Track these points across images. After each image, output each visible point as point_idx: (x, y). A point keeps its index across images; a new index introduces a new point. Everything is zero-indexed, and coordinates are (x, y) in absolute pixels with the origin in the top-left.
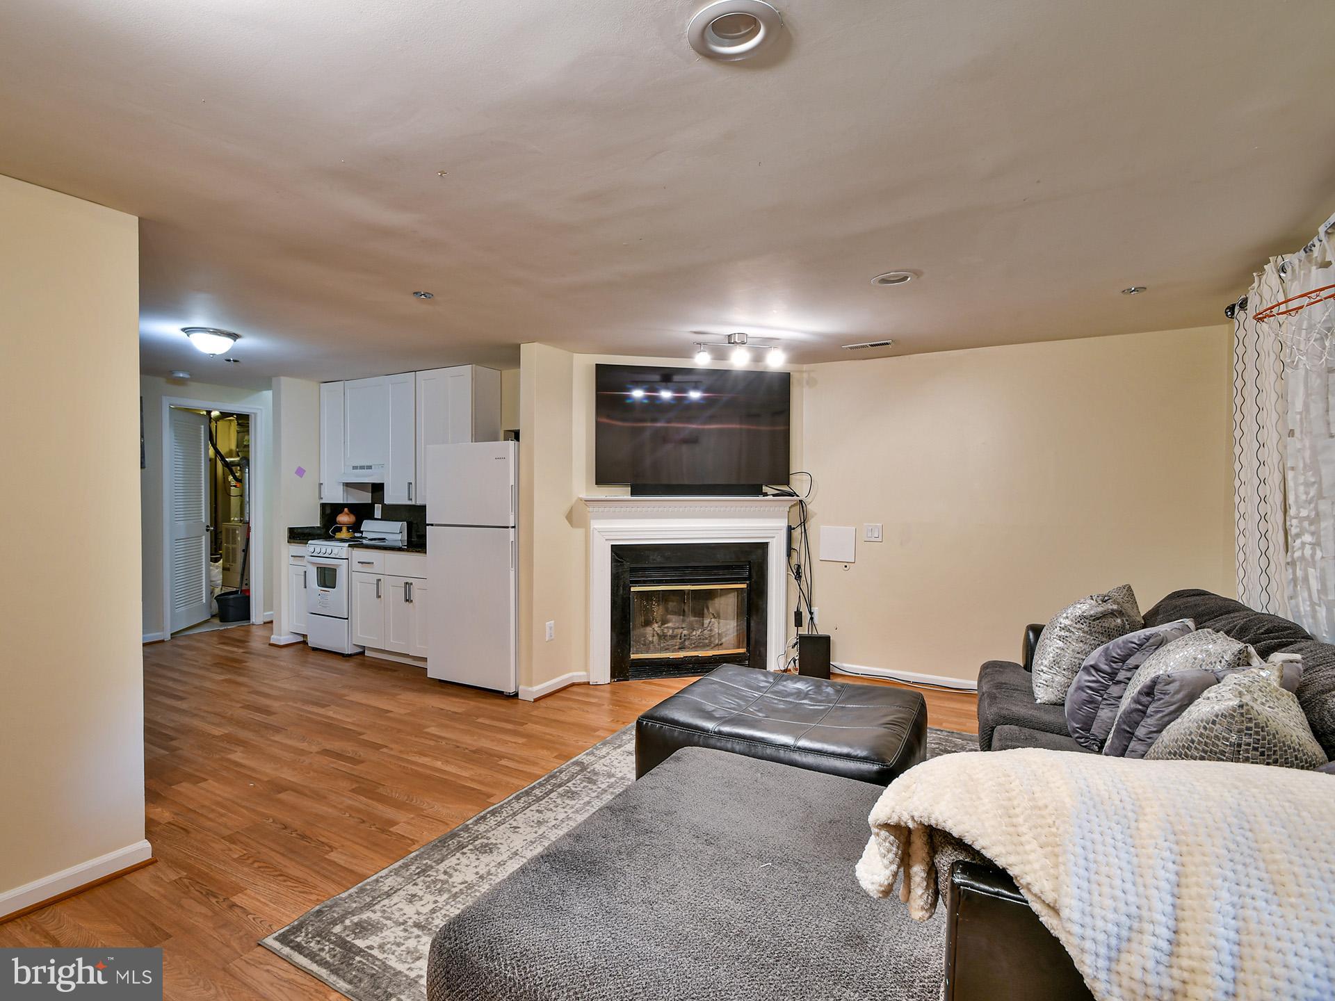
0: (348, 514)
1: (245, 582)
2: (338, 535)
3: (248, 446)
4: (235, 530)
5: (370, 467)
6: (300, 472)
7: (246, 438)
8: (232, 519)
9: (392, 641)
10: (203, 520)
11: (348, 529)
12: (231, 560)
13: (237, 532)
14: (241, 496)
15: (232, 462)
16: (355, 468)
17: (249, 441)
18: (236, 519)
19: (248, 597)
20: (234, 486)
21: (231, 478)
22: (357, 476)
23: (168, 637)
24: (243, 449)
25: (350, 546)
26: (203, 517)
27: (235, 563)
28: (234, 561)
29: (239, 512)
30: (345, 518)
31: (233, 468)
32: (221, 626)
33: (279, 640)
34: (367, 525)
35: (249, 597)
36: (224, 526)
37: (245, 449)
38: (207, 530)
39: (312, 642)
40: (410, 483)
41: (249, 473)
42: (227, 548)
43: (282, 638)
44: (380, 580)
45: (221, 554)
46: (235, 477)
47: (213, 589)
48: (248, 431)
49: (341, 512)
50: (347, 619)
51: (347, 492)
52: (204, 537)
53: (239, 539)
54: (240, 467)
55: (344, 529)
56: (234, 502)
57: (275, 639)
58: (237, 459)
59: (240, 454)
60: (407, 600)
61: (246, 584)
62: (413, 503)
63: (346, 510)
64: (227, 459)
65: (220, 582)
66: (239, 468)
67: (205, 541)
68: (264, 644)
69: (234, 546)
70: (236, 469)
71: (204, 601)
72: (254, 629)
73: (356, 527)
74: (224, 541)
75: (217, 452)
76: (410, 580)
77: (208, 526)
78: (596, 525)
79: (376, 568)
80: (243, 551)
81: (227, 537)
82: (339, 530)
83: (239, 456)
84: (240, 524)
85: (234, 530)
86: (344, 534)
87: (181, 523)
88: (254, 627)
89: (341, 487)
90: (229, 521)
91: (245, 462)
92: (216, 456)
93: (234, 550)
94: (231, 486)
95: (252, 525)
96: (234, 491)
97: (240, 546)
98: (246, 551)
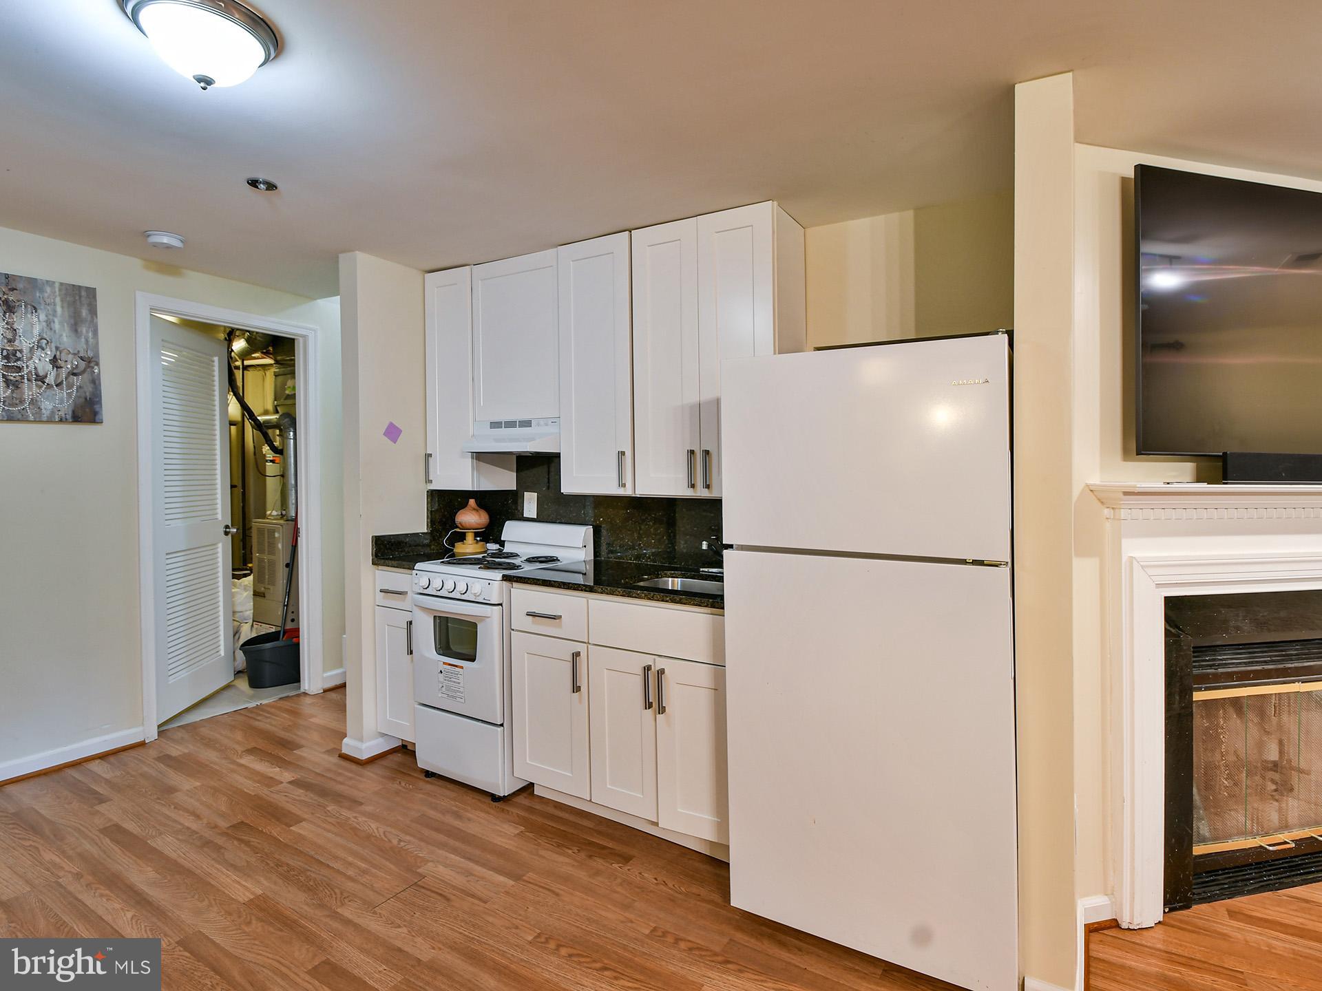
0: (477, 511)
1: (290, 616)
2: (460, 548)
3: (293, 397)
4: (274, 532)
5: (527, 424)
6: (393, 432)
7: (290, 383)
8: (268, 513)
9: (608, 786)
10: (219, 517)
11: (476, 535)
12: (267, 582)
13: (277, 535)
14: (283, 476)
15: (266, 422)
16: (495, 425)
17: (294, 388)
18: (274, 513)
19: (296, 647)
20: (271, 461)
21: (266, 449)
22: (497, 440)
23: (151, 734)
24: (286, 402)
25: (506, 578)
26: (219, 511)
27: (274, 584)
28: (272, 582)
29: (279, 503)
30: (471, 518)
31: (270, 432)
32: (252, 698)
33: (360, 750)
34: (512, 531)
35: (298, 645)
36: (256, 523)
37: (289, 402)
38: (226, 533)
39: (425, 759)
40: (623, 453)
41: (295, 439)
42: (261, 561)
43: (364, 746)
44: (577, 654)
45: (251, 569)
46: (274, 449)
47: (239, 627)
48: (292, 374)
49: (464, 505)
50: (502, 725)
51: (478, 470)
52: (220, 545)
53: (280, 546)
54: (281, 430)
55: (470, 537)
56: (272, 485)
57: (350, 746)
58: (274, 417)
59: (278, 408)
60: (648, 705)
61: (293, 620)
62: (628, 491)
63: (472, 502)
64: (258, 418)
65: (250, 613)
66: (278, 432)
67: (222, 552)
68: (329, 752)
69: (272, 557)
70: (274, 433)
71: (222, 653)
72: (307, 706)
73: (491, 533)
74: (255, 549)
75: (245, 407)
76: (660, 664)
77: (227, 527)
78: (1137, 549)
79: (565, 629)
80: (287, 565)
81: (260, 543)
82: (461, 537)
83: (277, 412)
84: (282, 522)
85: (272, 532)
86: (469, 547)
87: (179, 523)
88: (308, 700)
89: (468, 461)
90: (264, 516)
91: (289, 421)
92: (243, 415)
93: (272, 564)
94: (267, 461)
95: (302, 524)
96: (271, 469)
97: (282, 558)
98: (292, 565)
